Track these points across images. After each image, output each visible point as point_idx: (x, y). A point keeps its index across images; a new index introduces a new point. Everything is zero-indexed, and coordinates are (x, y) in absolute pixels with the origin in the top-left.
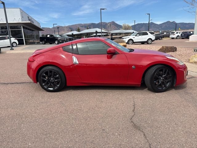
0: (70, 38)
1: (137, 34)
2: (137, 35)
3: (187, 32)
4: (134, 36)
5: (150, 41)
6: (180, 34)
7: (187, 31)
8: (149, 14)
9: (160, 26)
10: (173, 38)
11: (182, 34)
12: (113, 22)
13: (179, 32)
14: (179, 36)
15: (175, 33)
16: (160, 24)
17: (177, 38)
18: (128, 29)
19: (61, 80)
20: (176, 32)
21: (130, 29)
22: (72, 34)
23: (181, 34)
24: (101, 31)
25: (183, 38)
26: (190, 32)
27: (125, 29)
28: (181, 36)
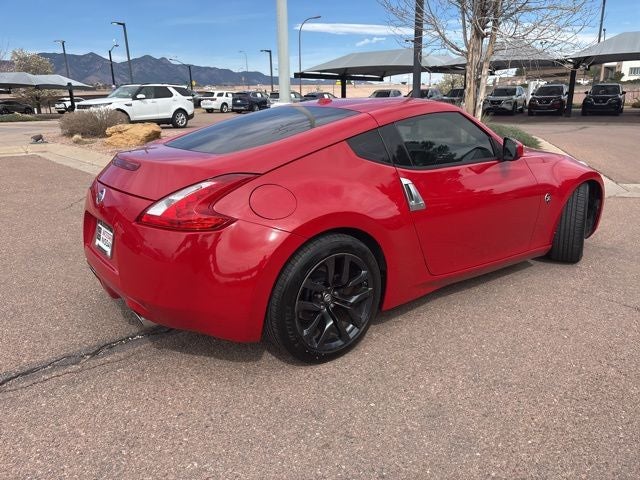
1: (138, 93)
2: (138, 97)
3: (249, 93)
4: (129, 101)
5: (181, 118)
6: (230, 99)
7: (247, 90)
8: (123, 25)
10: (210, 111)
11: (237, 99)
13: (225, 92)
14: (225, 104)
15: (215, 96)
17: (222, 112)
20: (216, 93)
21: (47, 74)
23: (234, 100)
25: (239, 112)
26: (255, 94)
27: (27, 70)
28: (234, 104)
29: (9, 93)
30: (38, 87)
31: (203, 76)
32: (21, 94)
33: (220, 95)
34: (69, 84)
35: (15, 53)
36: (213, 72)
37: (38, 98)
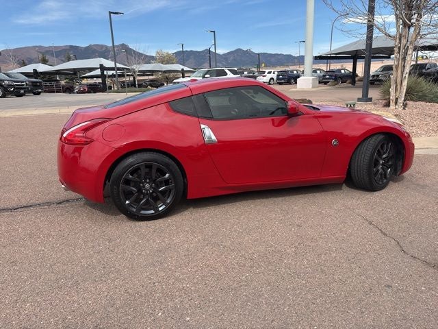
0: (33, 82)
1: (206, 74)
2: (206, 76)
3: (288, 71)
6: (275, 75)
7: (287, 69)
8: (214, 32)
9: (225, 59)
12: (123, 45)
13: (273, 71)
14: (272, 79)
15: (266, 74)
16: (224, 54)
17: (270, 83)
18: (168, 63)
19: (176, 186)
20: (267, 71)
21: (173, 63)
22: (35, 70)
23: (278, 76)
24: (114, 66)
25: (280, 84)
26: (292, 72)
27: (162, 62)
28: (278, 79)
29: (152, 75)
30: (165, 72)
31: (273, 60)
32: (159, 76)
33: (270, 73)
34: (183, 69)
35: (158, 53)
36: (279, 57)
37: (167, 78)
